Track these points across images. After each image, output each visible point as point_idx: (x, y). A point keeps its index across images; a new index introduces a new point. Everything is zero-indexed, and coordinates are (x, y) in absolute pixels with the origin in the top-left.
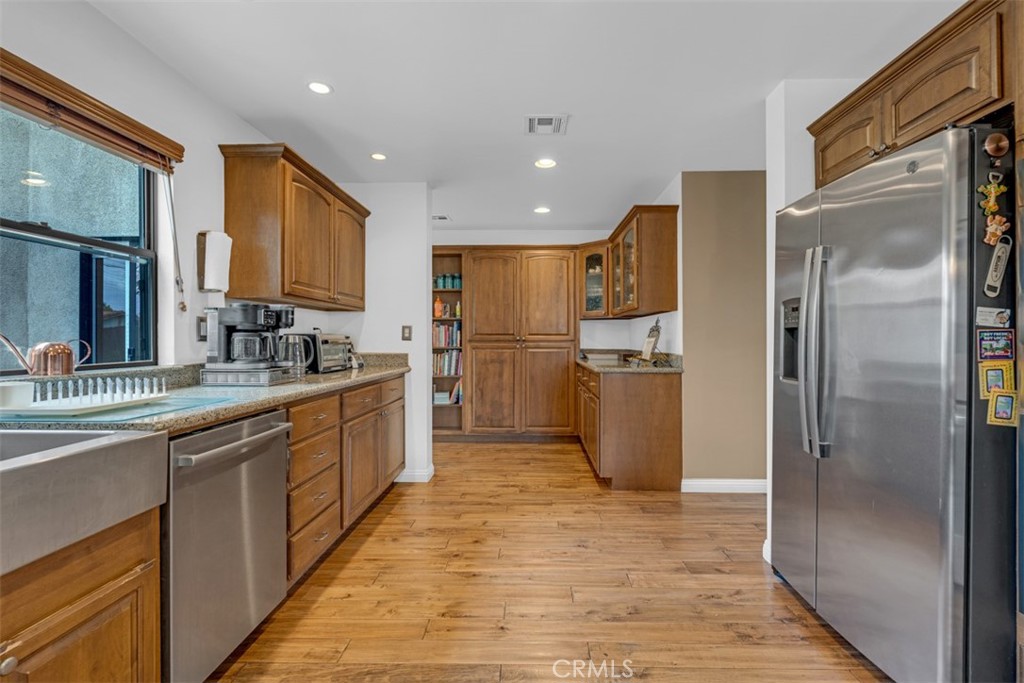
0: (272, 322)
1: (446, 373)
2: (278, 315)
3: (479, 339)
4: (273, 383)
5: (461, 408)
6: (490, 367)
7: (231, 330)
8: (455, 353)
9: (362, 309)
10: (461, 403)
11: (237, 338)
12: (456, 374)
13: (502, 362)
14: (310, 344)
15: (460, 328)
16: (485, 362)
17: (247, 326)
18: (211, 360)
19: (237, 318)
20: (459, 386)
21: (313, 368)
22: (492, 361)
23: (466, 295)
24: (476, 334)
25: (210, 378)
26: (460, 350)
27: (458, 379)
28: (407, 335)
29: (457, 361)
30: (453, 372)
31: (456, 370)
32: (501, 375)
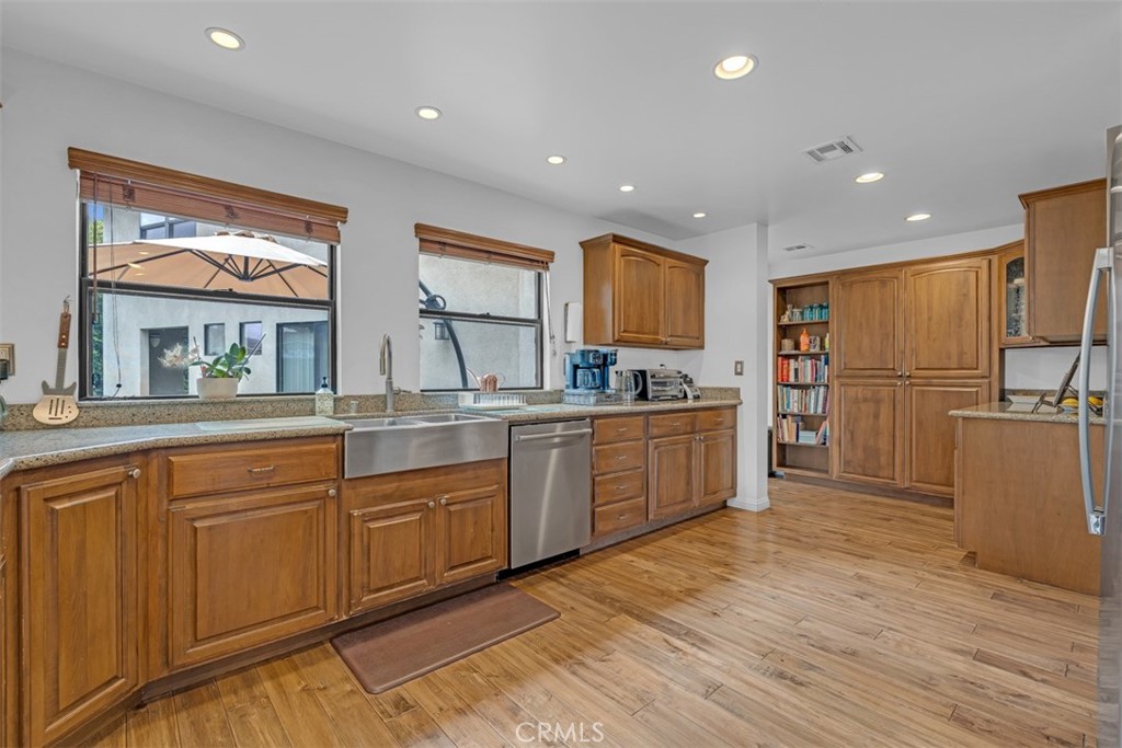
0: (600, 362)
1: (812, 412)
2: (605, 356)
3: (849, 375)
4: (598, 403)
5: (827, 449)
6: (863, 407)
7: (576, 367)
8: (822, 390)
9: (702, 347)
10: (828, 444)
11: (579, 372)
12: (824, 412)
13: (878, 402)
14: (640, 376)
15: (827, 363)
16: (856, 401)
17: (585, 365)
18: (567, 387)
19: (578, 360)
20: (826, 425)
21: (643, 396)
22: (865, 400)
23: (833, 326)
24: (845, 369)
25: (567, 398)
26: (827, 386)
27: (825, 418)
28: (739, 370)
29: (825, 399)
30: (820, 410)
31: (824, 408)
32: (876, 416)
